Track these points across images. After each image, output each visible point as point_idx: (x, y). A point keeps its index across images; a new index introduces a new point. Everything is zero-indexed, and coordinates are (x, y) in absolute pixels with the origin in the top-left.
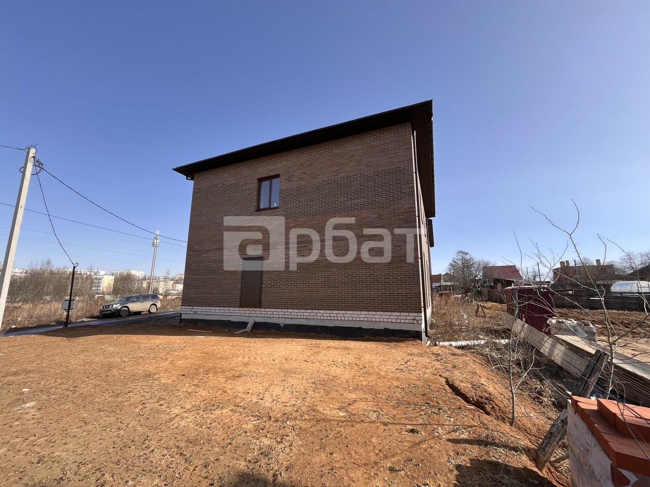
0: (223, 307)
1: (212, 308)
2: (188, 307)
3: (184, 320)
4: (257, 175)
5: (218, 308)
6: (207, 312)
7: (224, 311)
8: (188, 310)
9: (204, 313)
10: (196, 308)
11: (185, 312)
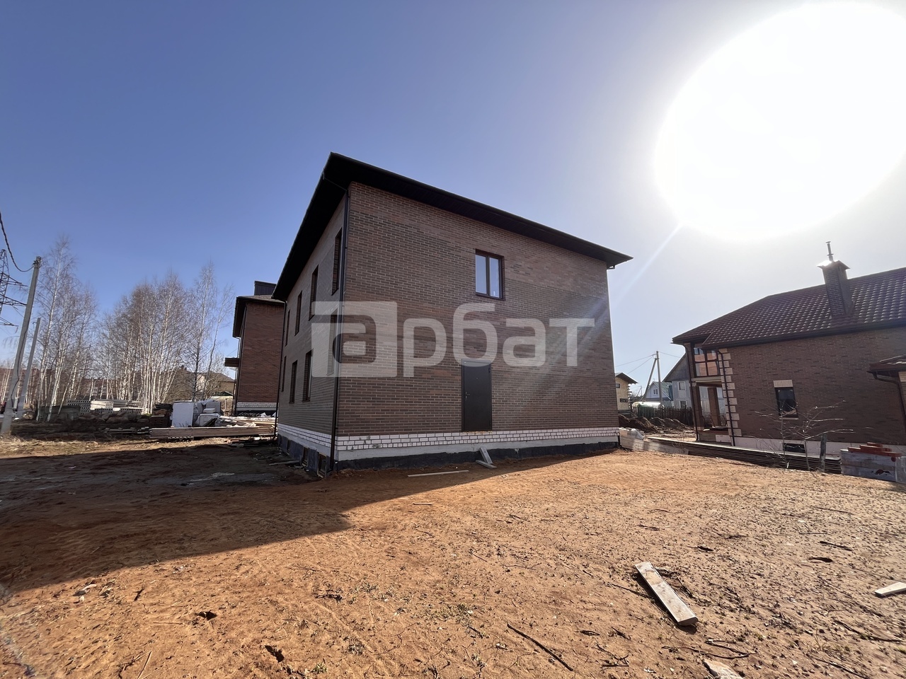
0: (432, 432)
1: (411, 436)
2: (357, 438)
3: (345, 464)
4: (475, 243)
5: (424, 435)
6: (402, 443)
7: (435, 439)
8: (357, 443)
9: (395, 445)
10: (378, 437)
11: (350, 448)
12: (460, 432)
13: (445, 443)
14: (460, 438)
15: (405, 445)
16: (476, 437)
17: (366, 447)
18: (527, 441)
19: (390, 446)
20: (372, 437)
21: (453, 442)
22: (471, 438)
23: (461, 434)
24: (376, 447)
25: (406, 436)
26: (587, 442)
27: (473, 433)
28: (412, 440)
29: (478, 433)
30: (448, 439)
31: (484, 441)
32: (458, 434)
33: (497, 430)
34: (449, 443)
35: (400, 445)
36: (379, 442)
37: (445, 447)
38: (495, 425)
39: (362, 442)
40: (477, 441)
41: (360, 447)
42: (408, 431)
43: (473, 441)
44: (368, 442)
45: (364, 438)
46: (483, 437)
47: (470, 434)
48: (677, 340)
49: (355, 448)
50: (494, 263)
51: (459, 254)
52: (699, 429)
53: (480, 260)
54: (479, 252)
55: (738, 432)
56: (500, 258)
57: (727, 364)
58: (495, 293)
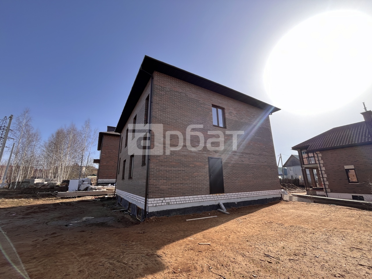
0: (196, 195)
1: (186, 197)
2: (158, 199)
3: (152, 214)
4: (211, 101)
5: (192, 197)
6: (181, 201)
7: (197, 198)
8: (158, 202)
9: (178, 203)
10: (169, 198)
11: (154, 205)
12: (209, 194)
13: (202, 200)
14: (209, 198)
15: (183, 202)
16: (217, 197)
17: (163, 204)
18: (240, 198)
19: (175, 203)
20: (166, 198)
21: (206, 200)
22: (215, 197)
23: (210, 195)
24: (168, 204)
25: (183, 197)
26: (268, 197)
27: (215, 195)
28: (186, 199)
29: (218, 195)
30: (203, 198)
31: (221, 199)
32: (208, 195)
33: (226, 193)
34: (204, 200)
35: (180, 202)
36: (169, 201)
37: (202, 202)
38: (225, 190)
39: (161, 201)
40: (217, 199)
41: (160, 204)
42: (184, 194)
43: (216, 199)
44: (164, 201)
45: (162, 199)
46: (220, 197)
47: (214, 195)
48: (294, 148)
49: (158, 205)
50: (220, 111)
51: (205, 106)
52: (308, 188)
53: (214, 110)
54: (214, 106)
55: (329, 190)
56: (223, 109)
57: (320, 158)
58: (221, 125)
